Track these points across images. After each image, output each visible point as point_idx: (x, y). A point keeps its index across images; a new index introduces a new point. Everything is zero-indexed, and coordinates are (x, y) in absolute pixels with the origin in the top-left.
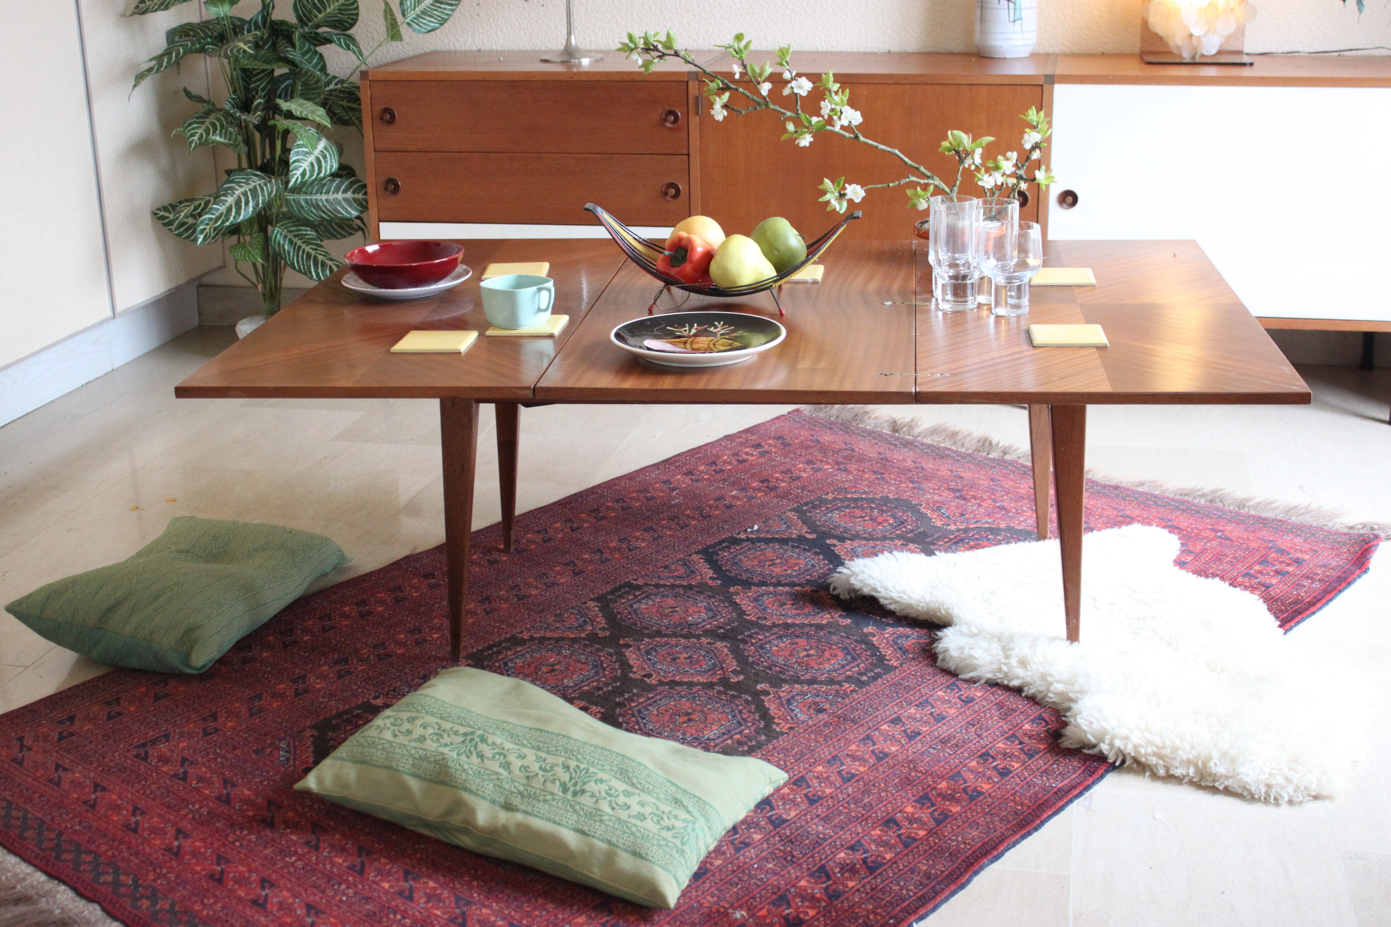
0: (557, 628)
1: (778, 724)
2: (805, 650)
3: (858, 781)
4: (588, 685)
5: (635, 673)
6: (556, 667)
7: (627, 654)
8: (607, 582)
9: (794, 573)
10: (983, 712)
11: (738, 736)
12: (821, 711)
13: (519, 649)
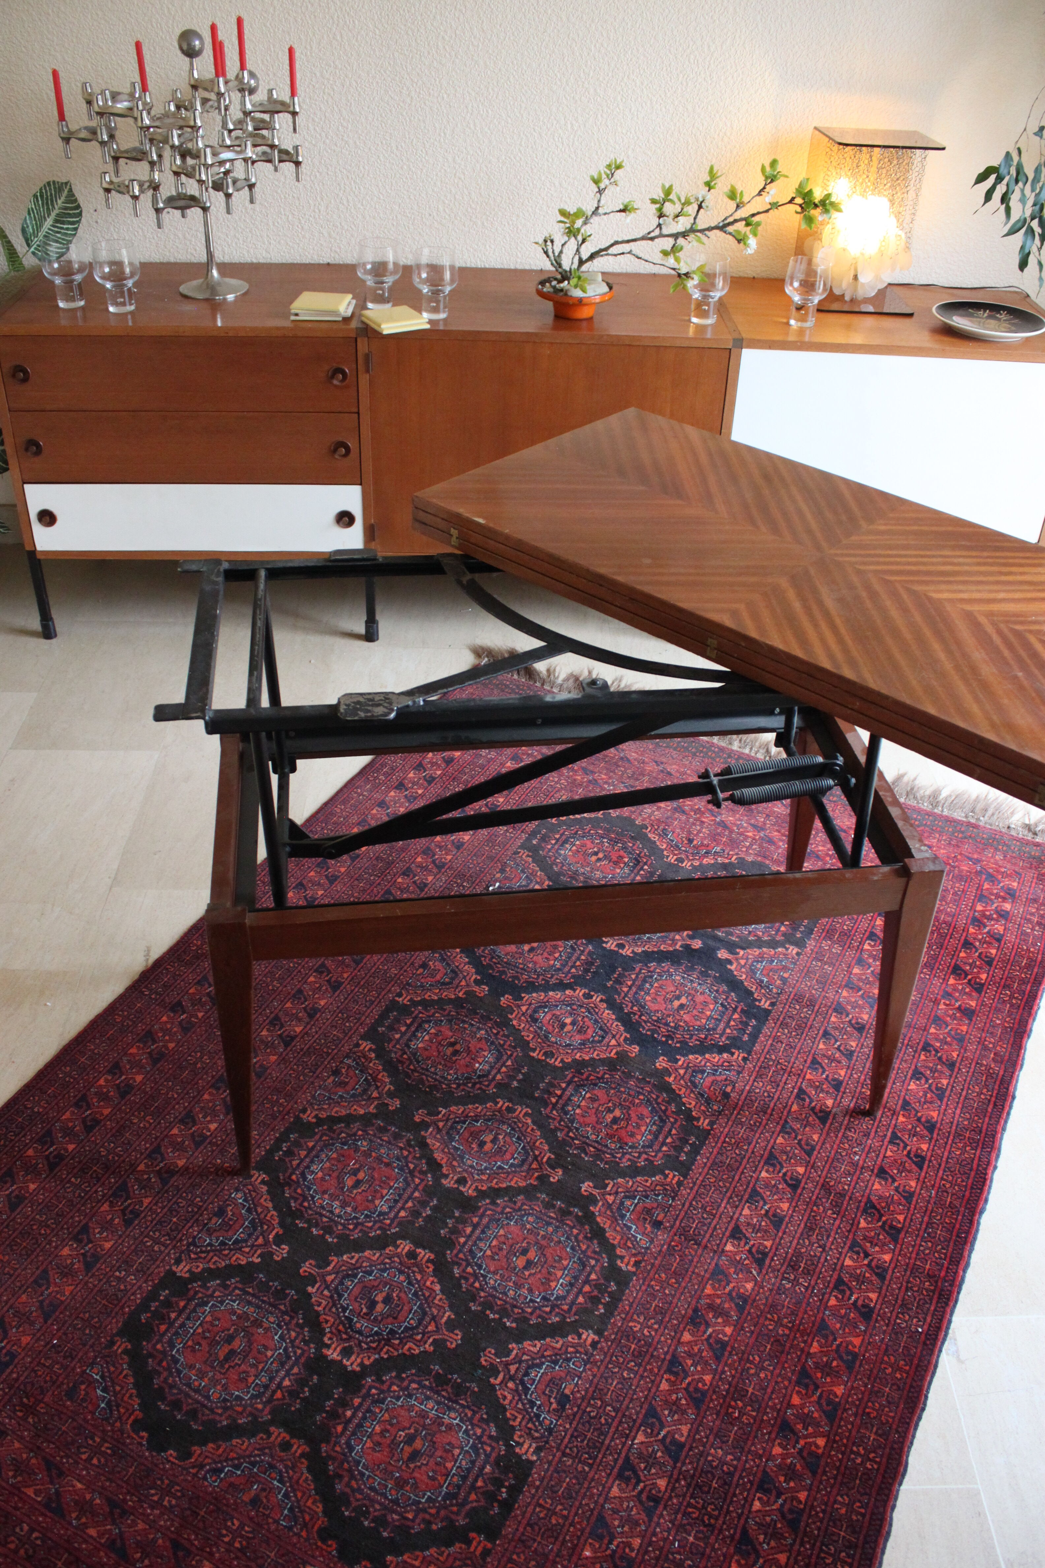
0: (341, 1097)
1: (622, 1258)
2: (609, 1110)
3: (730, 1354)
4: (402, 1208)
5: (446, 1176)
6: (361, 1175)
7: (428, 1141)
8: (372, 1002)
9: (558, 965)
10: (815, 1204)
11: (587, 1288)
12: (657, 1224)
13: (311, 1144)
